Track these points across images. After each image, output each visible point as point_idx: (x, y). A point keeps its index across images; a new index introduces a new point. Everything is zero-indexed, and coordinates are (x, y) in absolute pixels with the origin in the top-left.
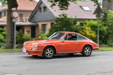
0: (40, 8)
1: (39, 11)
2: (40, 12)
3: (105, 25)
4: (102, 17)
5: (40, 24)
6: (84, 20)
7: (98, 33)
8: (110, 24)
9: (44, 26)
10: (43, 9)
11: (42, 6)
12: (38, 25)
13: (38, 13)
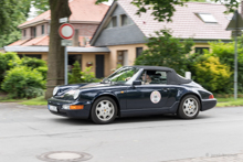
0: (114, 19)
1: (111, 24)
2: (115, 25)
5: (114, 51)
7: (236, 68)
9: (122, 54)
10: (119, 20)
11: (118, 14)
12: (109, 53)
13: (111, 28)
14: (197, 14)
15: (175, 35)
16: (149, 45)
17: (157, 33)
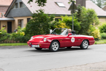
0: (17, 4)
1: (15, 7)
2: (17, 7)
3: (79, 21)
4: (76, 13)
5: (16, 20)
6: (59, 15)
7: (73, 28)
8: (84, 20)
9: (20, 21)
10: (19, 5)
11: (18, 2)
12: (14, 21)
13: (15, 8)
14: (56, 3)
15: (46, 12)
16: (33, 17)
17: (37, 11)
